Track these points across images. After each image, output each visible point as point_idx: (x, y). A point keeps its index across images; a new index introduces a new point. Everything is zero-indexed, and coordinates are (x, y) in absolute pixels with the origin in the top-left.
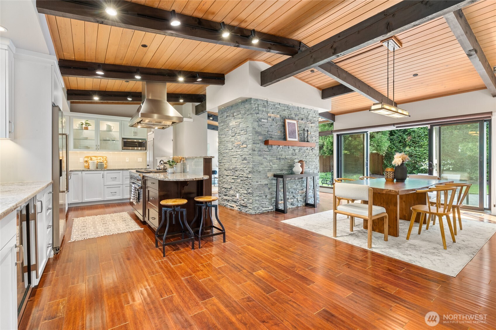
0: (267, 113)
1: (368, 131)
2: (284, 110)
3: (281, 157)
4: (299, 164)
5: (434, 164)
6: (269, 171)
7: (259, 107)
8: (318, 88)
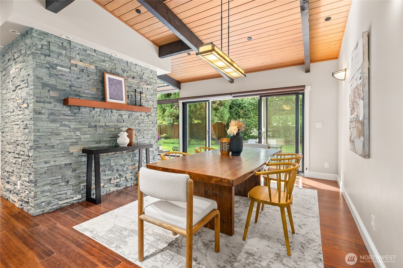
0: (70, 59)
1: (209, 100)
2: (104, 61)
3: (98, 124)
4: (126, 134)
5: (263, 132)
6: (76, 143)
7: (51, 46)
8: (153, 42)
